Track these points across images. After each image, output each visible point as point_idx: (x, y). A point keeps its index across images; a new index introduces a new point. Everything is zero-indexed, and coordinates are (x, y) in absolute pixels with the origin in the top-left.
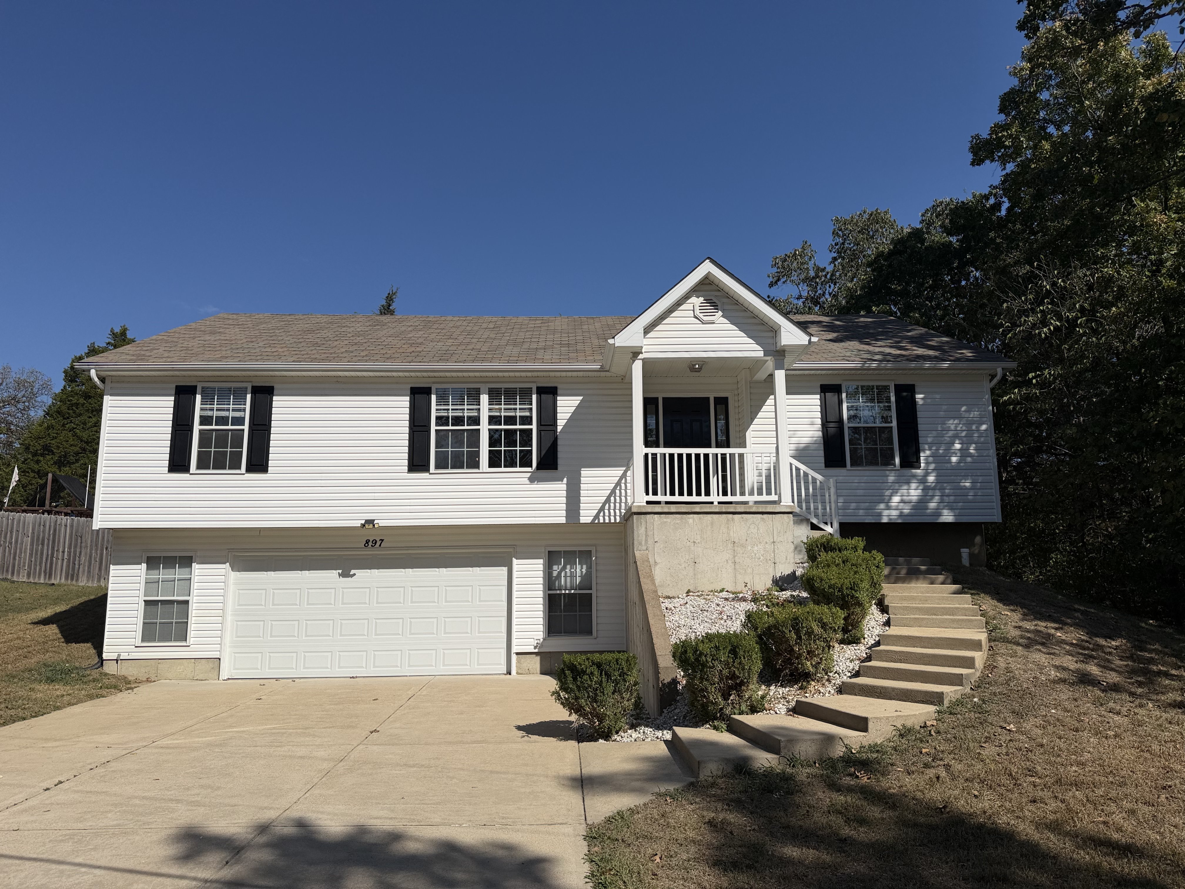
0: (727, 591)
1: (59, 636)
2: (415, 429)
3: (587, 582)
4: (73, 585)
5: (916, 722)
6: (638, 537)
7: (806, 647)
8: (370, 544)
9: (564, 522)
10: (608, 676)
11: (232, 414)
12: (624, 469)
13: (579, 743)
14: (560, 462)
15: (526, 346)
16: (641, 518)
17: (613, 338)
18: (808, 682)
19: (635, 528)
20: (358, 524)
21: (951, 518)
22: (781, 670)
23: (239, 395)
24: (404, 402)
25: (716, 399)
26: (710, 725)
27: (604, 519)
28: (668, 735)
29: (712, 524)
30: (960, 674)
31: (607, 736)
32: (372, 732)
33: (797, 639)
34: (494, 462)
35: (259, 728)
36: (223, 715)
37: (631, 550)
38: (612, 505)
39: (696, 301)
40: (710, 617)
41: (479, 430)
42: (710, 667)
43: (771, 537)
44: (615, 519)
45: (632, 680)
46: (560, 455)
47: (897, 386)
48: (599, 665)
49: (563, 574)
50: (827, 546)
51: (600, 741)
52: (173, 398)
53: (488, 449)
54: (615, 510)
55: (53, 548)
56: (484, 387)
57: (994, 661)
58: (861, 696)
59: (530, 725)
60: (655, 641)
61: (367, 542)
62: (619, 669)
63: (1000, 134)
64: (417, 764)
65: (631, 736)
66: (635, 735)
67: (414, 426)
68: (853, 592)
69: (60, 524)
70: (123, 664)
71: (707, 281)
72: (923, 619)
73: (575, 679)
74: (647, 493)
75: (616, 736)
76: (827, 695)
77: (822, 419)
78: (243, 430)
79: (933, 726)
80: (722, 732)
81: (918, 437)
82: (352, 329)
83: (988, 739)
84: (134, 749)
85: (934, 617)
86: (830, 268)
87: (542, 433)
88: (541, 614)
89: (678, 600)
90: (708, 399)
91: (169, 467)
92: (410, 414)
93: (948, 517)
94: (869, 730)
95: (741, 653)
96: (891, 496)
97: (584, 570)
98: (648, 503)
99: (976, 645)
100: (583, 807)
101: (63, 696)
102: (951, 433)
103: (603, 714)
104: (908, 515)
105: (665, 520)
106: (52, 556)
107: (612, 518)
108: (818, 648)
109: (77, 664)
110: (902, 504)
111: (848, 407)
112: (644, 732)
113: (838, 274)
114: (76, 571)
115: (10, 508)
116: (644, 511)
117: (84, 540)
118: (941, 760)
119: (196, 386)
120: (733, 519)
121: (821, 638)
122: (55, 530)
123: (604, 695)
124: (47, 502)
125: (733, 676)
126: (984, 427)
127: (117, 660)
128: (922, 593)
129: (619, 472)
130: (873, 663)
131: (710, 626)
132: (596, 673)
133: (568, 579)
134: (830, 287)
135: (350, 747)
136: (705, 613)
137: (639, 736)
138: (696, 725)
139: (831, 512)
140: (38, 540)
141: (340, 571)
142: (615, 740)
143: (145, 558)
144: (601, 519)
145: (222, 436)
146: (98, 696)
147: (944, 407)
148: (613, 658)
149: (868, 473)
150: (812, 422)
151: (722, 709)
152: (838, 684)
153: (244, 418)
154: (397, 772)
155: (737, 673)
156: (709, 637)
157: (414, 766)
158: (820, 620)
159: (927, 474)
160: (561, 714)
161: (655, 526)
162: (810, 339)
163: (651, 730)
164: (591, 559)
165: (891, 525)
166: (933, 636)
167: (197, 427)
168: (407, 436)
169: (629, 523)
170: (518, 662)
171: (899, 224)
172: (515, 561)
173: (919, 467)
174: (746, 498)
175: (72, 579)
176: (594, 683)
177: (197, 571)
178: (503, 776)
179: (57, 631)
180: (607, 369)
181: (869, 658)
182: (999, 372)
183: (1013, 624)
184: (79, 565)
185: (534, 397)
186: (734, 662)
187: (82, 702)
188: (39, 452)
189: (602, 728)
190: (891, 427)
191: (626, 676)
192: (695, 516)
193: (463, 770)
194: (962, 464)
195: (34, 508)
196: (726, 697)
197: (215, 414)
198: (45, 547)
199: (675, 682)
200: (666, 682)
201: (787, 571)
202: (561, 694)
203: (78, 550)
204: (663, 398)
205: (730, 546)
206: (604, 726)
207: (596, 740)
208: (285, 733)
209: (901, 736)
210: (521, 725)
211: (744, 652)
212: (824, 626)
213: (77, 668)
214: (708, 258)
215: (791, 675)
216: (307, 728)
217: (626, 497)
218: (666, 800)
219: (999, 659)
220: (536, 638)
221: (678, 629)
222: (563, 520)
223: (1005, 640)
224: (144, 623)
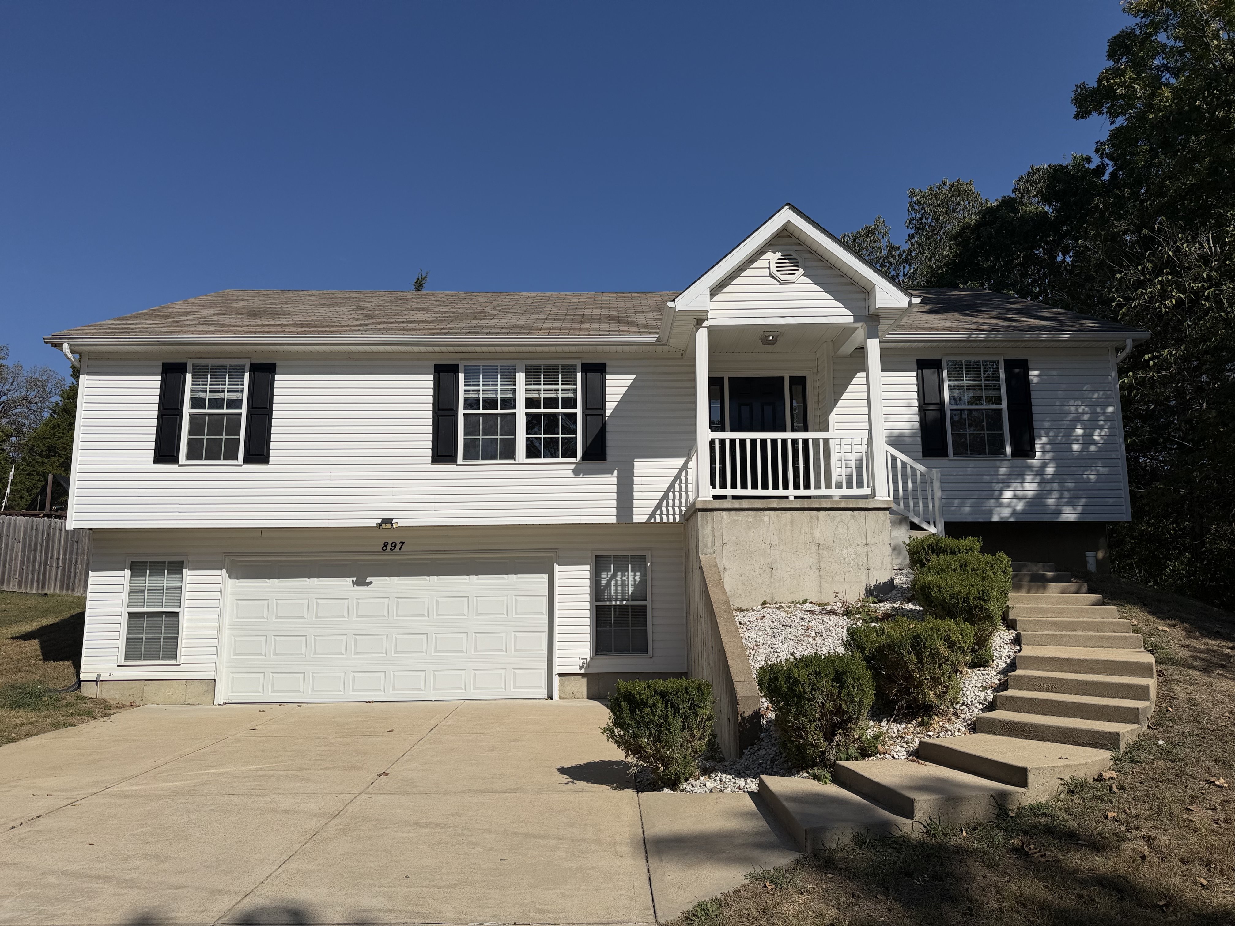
0: (811, 603)
1: (39, 652)
2: (440, 413)
3: (641, 592)
4: (67, 596)
5: (1088, 773)
6: (704, 537)
7: (929, 672)
8: (389, 547)
9: (615, 521)
10: (675, 709)
11: (227, 396)
12: (685, 459)
13: (638, 792)
14: (609, 451)
15: (569, 319)
16: (707, 516)
17: (674, 300)
18: (930, 716)
19: (700, 528)
20: (373, 523)
21: (1074, 516)
22: (895, 702)
23: (236, 373)
24: (427, 382)
25: (791, 378)
26: (808, 773)
27: (661, 518)
28: (753, 785)
29: (792, 522)
30: (1135, 709)
31: (674, 785)
32: (380, 775)
33: (918, 662)
34: (532, 451)
35: (243, 768)
36: (204, 750)
37: (695, 554)
38: (671, 502)
39: (773, 257)
40: (795, 633)
41: (515, 414)
42: (809, 700)
43: (864, 538)
44: (674, 518)
45: (706, 713)
46: (609, 443)
47: (1006, 361)
48: (663, 695)
49: (613, 583)
50: (935, 548)
51: (666, 790)
52: (159, 378)
53: (525, 436)
54: (673, 507)
55: (46, 554)
56: (521, 364)
57: (1170, 690)
58: (1002, 735)
59: (576, 766)
60: (730, 663)
61: (386, 545)
62: (689, 699)
63: (1112, 81)
64: (431, 823)
65: (705, 785)
66: (710, 784)
67: (439, 410)
68: (982, 603)
69: (54, 529)
70: (104, 686)
71: (786, 233)
72: (1062, 636)
73: (633, 712)
74: (714, 486)
75: (685, 785)
76: (957, 733)
77: (919, 400)
78: (240, 414)
79: (1112, 778)
80: (826, 783)
81: (1032, 421)
82: (371, 304)
83: (1193, 799)
84: (79, 798)
85: (1073, 633)
86: (906, 246)
87: (589, 417)
88: (587, 629)
89: (753, 613)
90: (782, 378)
91: (154, 458)
92: (434, 396)
93: (1069, 515)
94: (1030, 785)
95: (850, 681)
96: (1001, 491)
97: (637, 578)
98: (715, 497)
99: (1143, 670)
100: (650, 893)
101: (22, 725)
102: (1070, 417)
103: (669, 757)
104: (1023, 513)
105: (736, 518)
106: (46, 564)
107: (671, 517)
108: (944, 673)
109: (51, 686)
110: (1015, 500)
111: (950, 386)
112: (721, 780)
113: (913, 254)
114: (72, 580)
115: (7, 512)
116: (710, 507)
117: (80, 546)
118: (1137, 828)
119: (186, 363)
120: (817, 517)
121: (947, 661)
122: (49, 535)
123: (670, 733)
124: (47, 506)
125: (839, 711)
126: (1110, 409)
127: (96, 681)
128: (1053, 604)
129: (678, 463)
130: (1010, 693)
131: (795, 644)
132: (660, 705)
133: (619, 588)
134: (904, 267)
135: (349, 797)
136: (788, 629)
137: (716, 785)
138: (789, 772)
139: (934, 510)
140: (30, 546)
141: (355, 579)
142: (684, 790)
143: (128, 563)
144: (658, 517)
145: (216, 420)
146: (66, 725)
147: (1064, 386)
148: (681, 686)
149: (972, 464)
150: (909, 403)
151: (823, 753)
152: (970, 719)
153: (242, 400)
154: (404, 835)
155: (844, 707)
156: (806, 661)
157: (427, 825)
158: (947, 639)
159: (1044, 465)
160: (616, 754)
161: (724, 525)
162: (911, 300)
163: (731, 777)
164: (646, 565)
165: (1003, 525)
166: (1086, 658)
167: (187, 411)
168: (430, 422)
169: (692, 522)
170: (561, 684)
171: (983, 196)
172: (557, 567)
173: (1033, 457)
174: (833, 492)
175: (67, 589)
176: (657, 717)
177: (188, 578)
178: (542, 842)
179: (37, 647)
180: (665, 341)
181: (1004, 686)
182: (1129, 343)
183: (1176, 642)
184: (75, 574)
185: (579, 376)
186: (840, 693)
187: (44, 732)
188: (44, 453)
189: (667, 775)
190: (1001, 410)
191: (697, 709)
192: (772, 513)
193: (489, 831)
194: (1084, 453)
195: (33, 512)
196: (829, 736)
197: (208, 395)
198: (38, 554)
199: (757, 715)
200: (746, 715)
201: (883, 579)
202: (616, 730)
203: (74, 557)
204: (729, 378)
205: (814, 548)
206: (670, 772)
207: (660, 789)
208: (273, 776)
209: (1071, 792)
210: (565, 766)
211: (854, 679)
212: (951, 646)
213: (50, 691)
214: (788, 204)
215: (908, 707)
216: (301, 769)
217: (687, 492)
218: (765, 886)
219: (1175, 687)
220: (582, 657)
221: (756, 648)
222: (613, 520)
223: (1175, 663)
224: (128, 639)
